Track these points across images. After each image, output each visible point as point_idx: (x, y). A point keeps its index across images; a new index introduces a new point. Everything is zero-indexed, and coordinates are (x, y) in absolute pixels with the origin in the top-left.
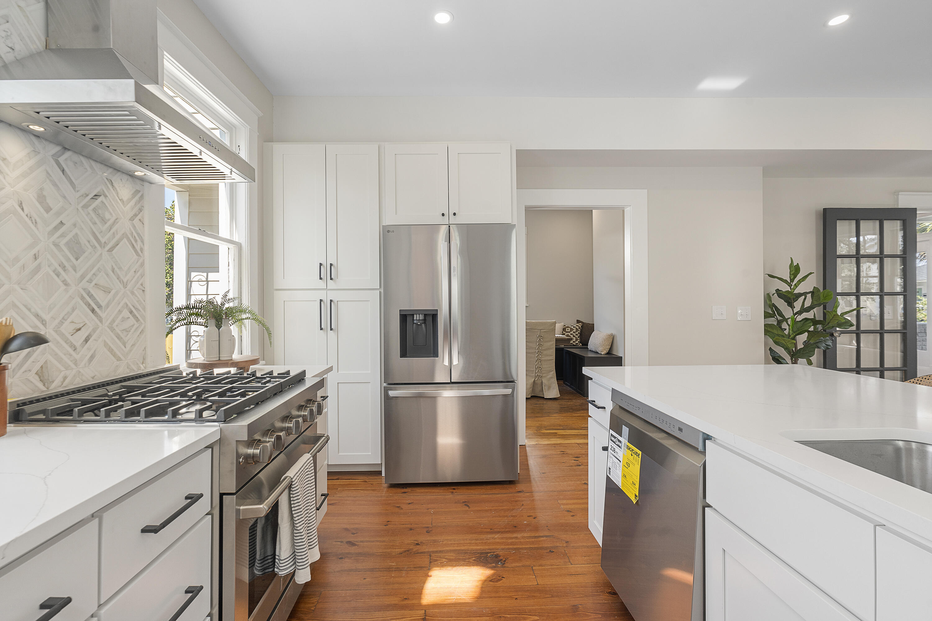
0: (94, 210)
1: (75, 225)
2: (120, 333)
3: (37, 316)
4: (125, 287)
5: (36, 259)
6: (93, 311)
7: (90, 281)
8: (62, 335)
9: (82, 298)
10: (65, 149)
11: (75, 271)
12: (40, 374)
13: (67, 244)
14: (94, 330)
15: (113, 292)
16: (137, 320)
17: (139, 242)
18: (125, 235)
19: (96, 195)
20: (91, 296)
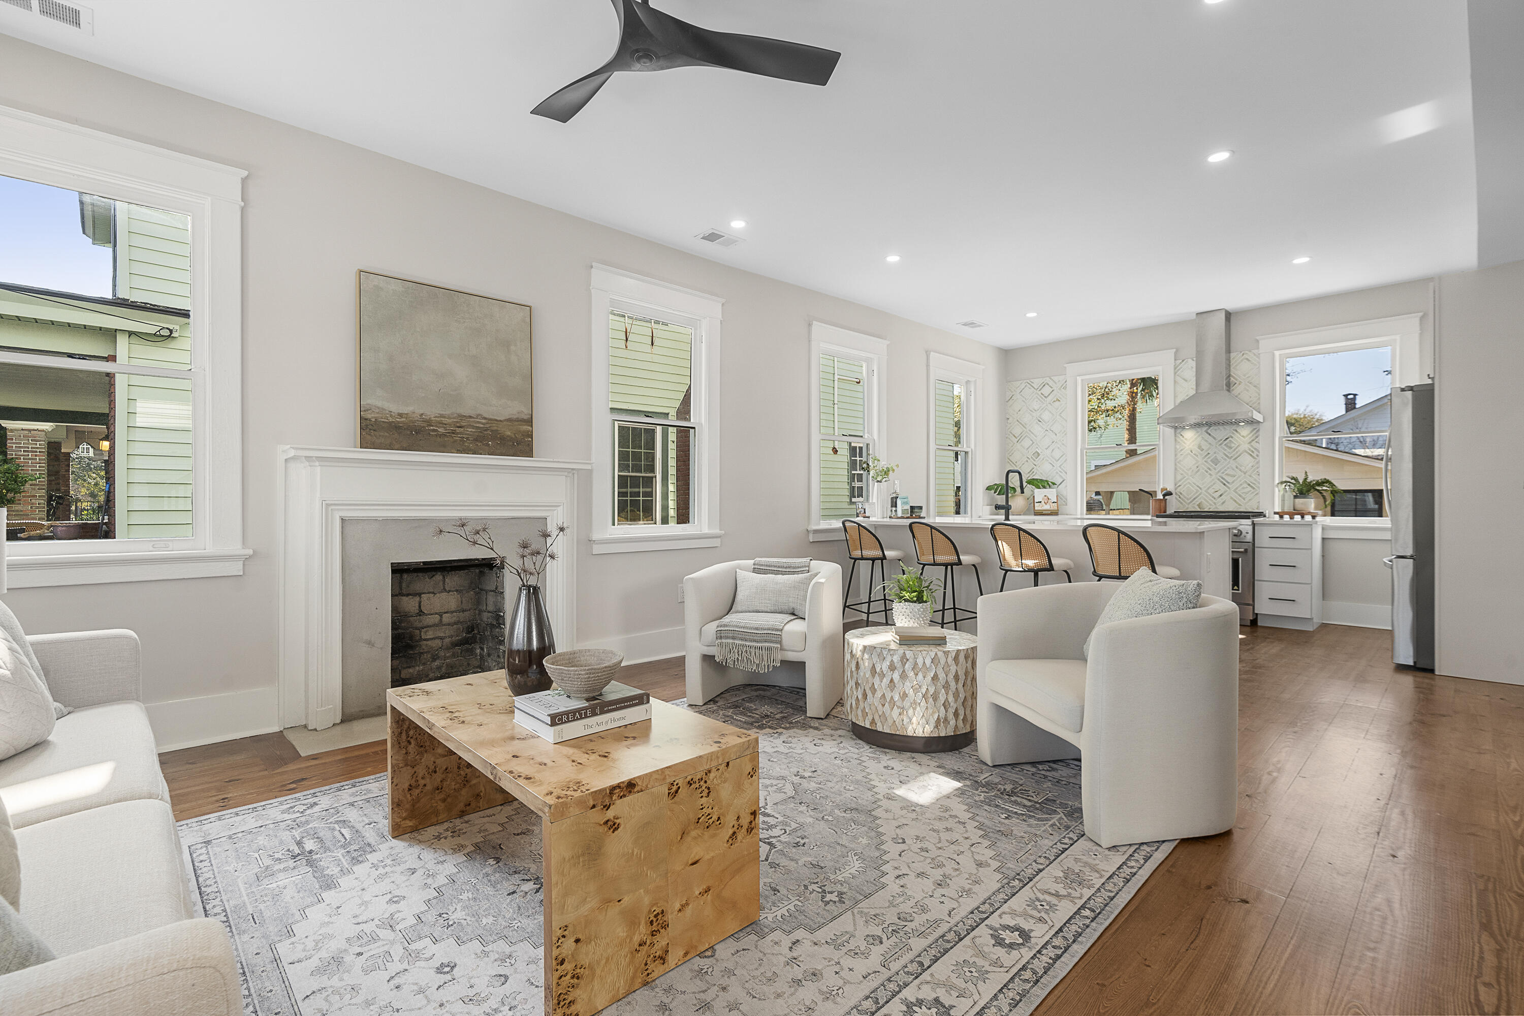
0: (1225, 445)
1: (1215, 453)
2: (1241, 494)
3: (1199, 487)
4: (1245, 473)
5: (1199, 468)
6: (1224, 484)
7: (1222, 473)
8: (1208, 493)
9: (1219, 480)
11: (1215, 470)
13: (1211, 461)
14: (1225, 492)
15: (1236, 477)
16: (1254, 488)
17: (1256, 452)
19: (1227, 439)
20: (1222, 478)
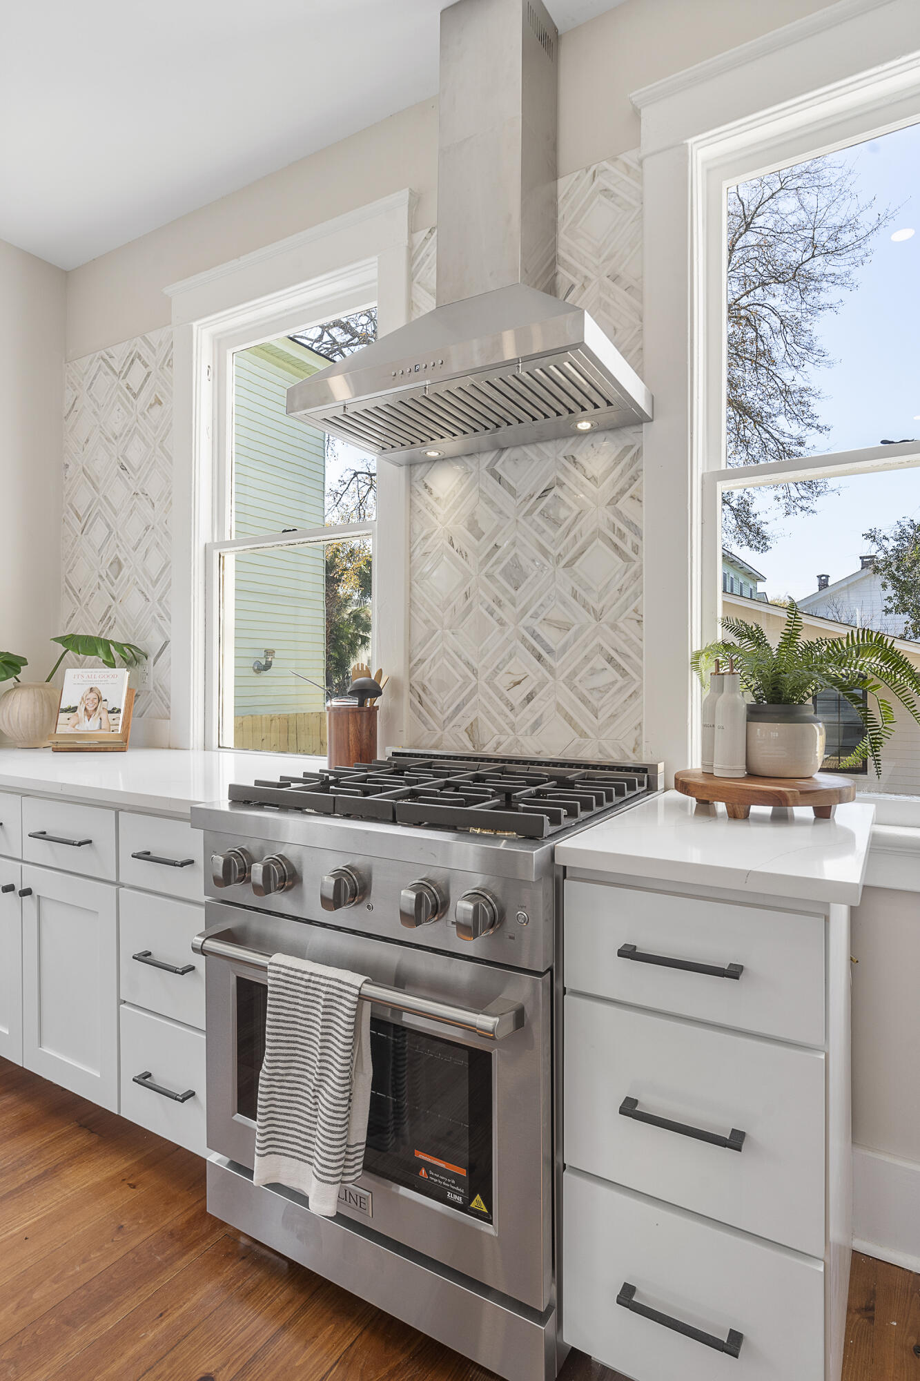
0: (542, 513)
1: (513, 544)
2: (586, 693)
3: (468, 664)
4: (598, 619)
5: (467, 598)
6: (539, 658)
7: (533, 616)
8: (495, 688)
9: (524, 640)
10: (503, 449)
11: (514, 604)
12: (471, 731)
13: (504, 571)
14: (542, 685)
15: (573, 630)
16: (624, 673)
17: (630, 537)
18: (598, 533)
19: (545, 491)
20: (536, 637)
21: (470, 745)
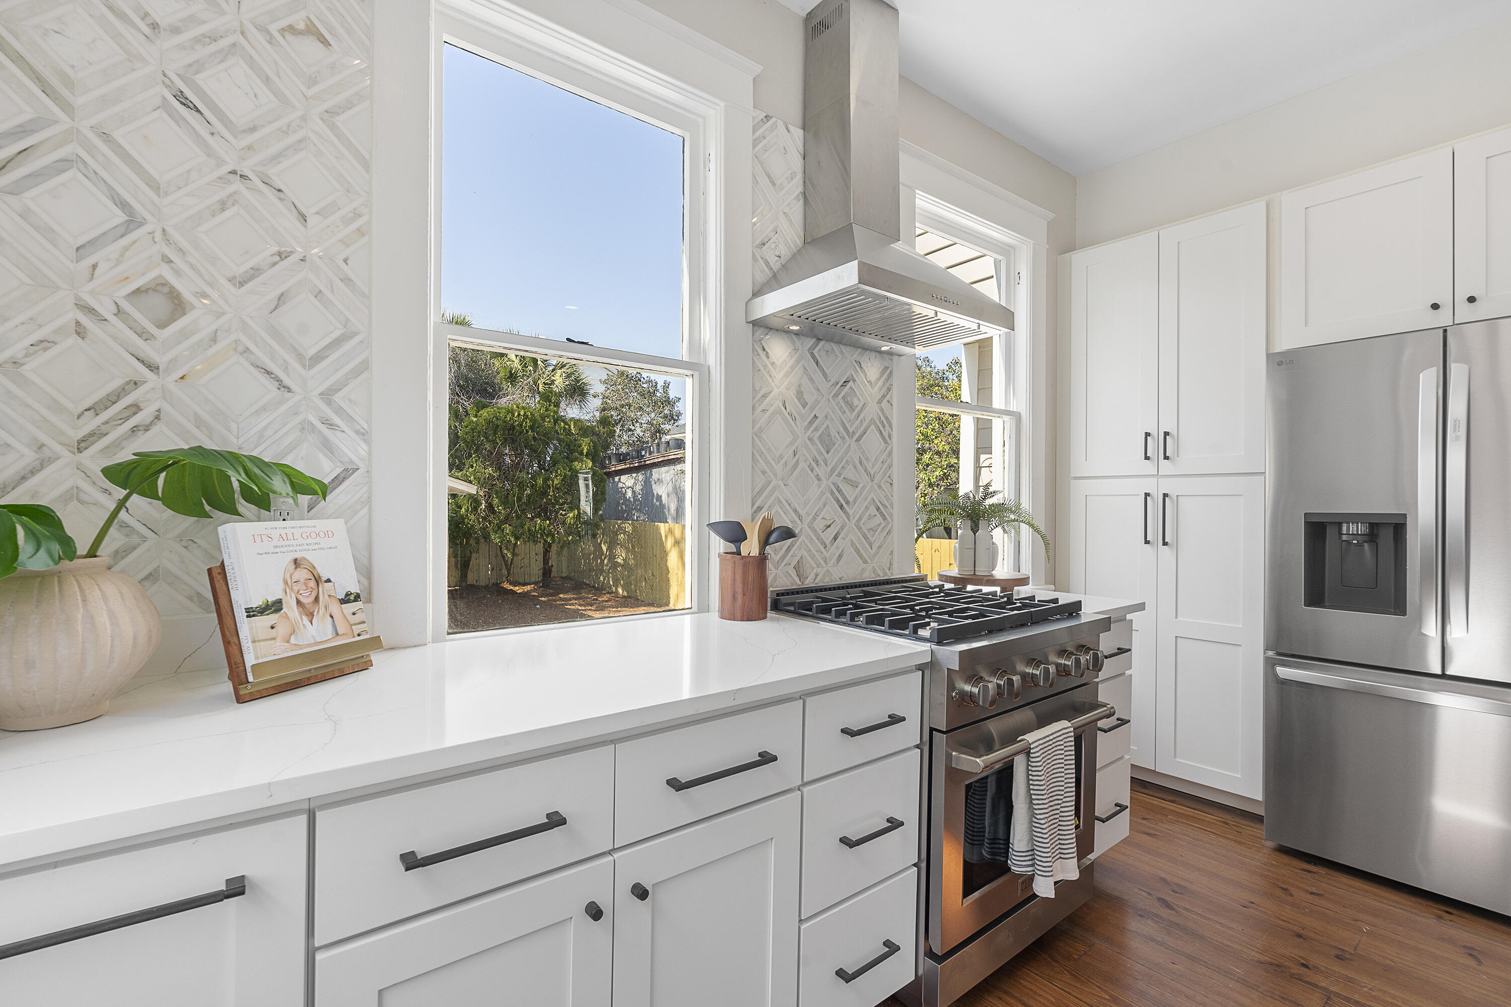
0: (844, 398)
1: (826, 417)
2: (866, 532)
3: (795, 511)
4: (872, 480)
5: (795, 455)
6: (841, 507)
7: (839, 475)
9: (832, 493)
10: (819, 340)
11: (826, 465)
12: (797, 568)
13: (820, 438)
14: (842, 528)
15: (860, 486)
16: (885, 518)
17: (887, 428)
18: (872, 421)
19: (845, 382)
20: (840, 491)
21: (797, 579)
